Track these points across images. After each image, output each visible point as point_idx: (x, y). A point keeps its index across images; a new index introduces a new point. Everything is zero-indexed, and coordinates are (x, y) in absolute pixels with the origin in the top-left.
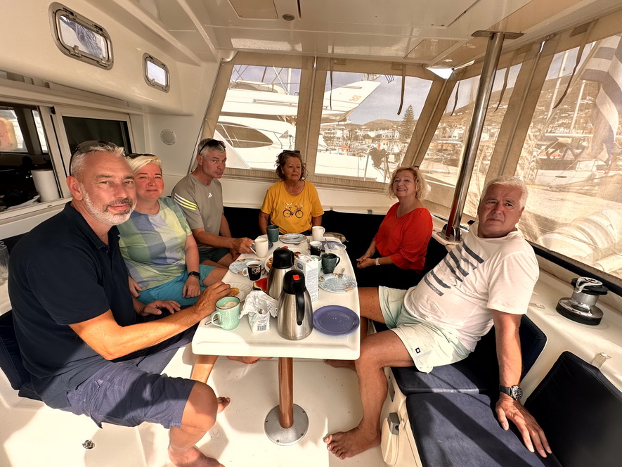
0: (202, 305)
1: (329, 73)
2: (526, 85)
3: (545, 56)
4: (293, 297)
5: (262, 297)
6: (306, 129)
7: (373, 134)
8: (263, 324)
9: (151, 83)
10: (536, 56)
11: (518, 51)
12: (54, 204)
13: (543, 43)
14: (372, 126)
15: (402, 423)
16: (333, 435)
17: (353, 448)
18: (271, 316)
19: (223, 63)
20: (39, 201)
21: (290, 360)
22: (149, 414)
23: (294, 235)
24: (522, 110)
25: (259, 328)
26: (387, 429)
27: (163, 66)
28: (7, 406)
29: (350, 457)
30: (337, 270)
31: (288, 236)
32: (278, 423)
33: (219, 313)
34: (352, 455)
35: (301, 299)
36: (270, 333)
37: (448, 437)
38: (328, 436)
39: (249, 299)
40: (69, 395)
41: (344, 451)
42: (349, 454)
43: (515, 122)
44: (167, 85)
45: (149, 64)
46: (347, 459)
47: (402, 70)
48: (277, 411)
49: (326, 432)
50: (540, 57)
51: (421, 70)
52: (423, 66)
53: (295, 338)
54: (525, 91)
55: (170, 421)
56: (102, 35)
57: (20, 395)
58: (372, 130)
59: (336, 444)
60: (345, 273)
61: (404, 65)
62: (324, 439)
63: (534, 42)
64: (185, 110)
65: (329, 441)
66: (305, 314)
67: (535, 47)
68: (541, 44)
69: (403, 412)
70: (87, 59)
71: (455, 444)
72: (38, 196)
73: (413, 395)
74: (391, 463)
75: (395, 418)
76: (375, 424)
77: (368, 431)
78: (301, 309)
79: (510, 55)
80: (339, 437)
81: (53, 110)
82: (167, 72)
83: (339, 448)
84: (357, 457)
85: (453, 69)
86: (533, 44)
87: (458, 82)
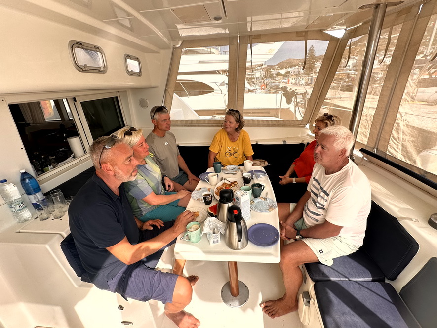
0: (177, 227)
1: (249, 45)
2: (407, 42)
3: (423, 17)
4: (235, 224)
5: (214, 221)
6: (235, 88)
7: (283, 72)
8: (216, 240)
9: (131, 73)
10: (415, 17)
11: (400, 13)
12: (82, 158)
13: (421, 6)
14: (282, 66)
15: (312, 299)
16: (266, 302)
17: (280, 311)
18: (221, 234)
19: (174, 49)
20: (74, 157)
21: (235, 263)
22: (154, 295)
23: (232, 167)
24: (404, 61)
25: (214, 242)
26: (302, 302)
27: (137, 59)
28: (76, 286)
29: (278, 317)
30: (263, 194)
31: (228, 167)
32: (229, 293)
33: (188, 234)
34: (279, 315)
35: (239, 227)
36: (221, 245)
37: (344, 313)
38: (262, 303)
39: (206, 223)
40: (108, 283)
41: (273, 313)
42: (277, 315)
43: (397, 71)
44: (140, 72)
45: (129, 61)
46: (276, 318)
47: (304, 36)
48: (228, 285)
49: (260, 301)
50: (418, 19)
51: (320, 34)
52: (321, 31)
53: (237, 249)
54: (405, 46)
55: (165, 300)
56: (99, 52)
57: (82, 280)
58: (282, 68)
59: (268, 308)
60: (269, 196)
61: (306, 32)
62: (260, 305)
63: (413, 6)
64: (153, 85)
65: (263, 306)
66: (243, 234)
67: (414, 10)
68: (420, 6)
69: (312, 293)
70: (92, 71)
71: (348, 318)
72: (73, 154)
73: (319, 282)
74: (306, 323)
75: (307, 295)
76: (294, 298)
77: (289, 301)
78: (240, 232)
79: (393, 16)
80: (270, 304)
81: (75, 100)
82: (139, 63)
83: (271, 311)
84: (283, 317)
85: (345, 29)
86: (412, 7)
87: (350, 40)
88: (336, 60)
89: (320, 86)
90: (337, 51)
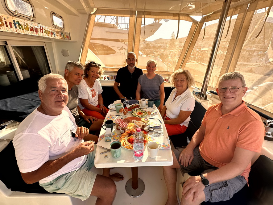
3: (250, 11)
9: (56, 27)
10: (245, 11)
19: (90, 15)
27: (61, 17)
44: (63, 28)
47: (178, 17)
50: (247, 12)
51: (188, 17)
52: (188, 15)
61: (179, 14)
68: (248, 5)
81: (6, 43)
82: (63, 21)
85: (202, 16)
86: (243, 5)
87: (205, 23)
88: (196, 35)
89: (185, 51)
90: (197, 29)
